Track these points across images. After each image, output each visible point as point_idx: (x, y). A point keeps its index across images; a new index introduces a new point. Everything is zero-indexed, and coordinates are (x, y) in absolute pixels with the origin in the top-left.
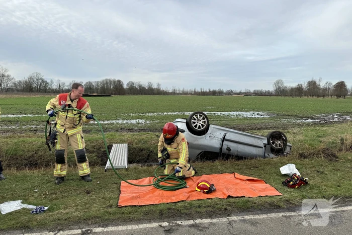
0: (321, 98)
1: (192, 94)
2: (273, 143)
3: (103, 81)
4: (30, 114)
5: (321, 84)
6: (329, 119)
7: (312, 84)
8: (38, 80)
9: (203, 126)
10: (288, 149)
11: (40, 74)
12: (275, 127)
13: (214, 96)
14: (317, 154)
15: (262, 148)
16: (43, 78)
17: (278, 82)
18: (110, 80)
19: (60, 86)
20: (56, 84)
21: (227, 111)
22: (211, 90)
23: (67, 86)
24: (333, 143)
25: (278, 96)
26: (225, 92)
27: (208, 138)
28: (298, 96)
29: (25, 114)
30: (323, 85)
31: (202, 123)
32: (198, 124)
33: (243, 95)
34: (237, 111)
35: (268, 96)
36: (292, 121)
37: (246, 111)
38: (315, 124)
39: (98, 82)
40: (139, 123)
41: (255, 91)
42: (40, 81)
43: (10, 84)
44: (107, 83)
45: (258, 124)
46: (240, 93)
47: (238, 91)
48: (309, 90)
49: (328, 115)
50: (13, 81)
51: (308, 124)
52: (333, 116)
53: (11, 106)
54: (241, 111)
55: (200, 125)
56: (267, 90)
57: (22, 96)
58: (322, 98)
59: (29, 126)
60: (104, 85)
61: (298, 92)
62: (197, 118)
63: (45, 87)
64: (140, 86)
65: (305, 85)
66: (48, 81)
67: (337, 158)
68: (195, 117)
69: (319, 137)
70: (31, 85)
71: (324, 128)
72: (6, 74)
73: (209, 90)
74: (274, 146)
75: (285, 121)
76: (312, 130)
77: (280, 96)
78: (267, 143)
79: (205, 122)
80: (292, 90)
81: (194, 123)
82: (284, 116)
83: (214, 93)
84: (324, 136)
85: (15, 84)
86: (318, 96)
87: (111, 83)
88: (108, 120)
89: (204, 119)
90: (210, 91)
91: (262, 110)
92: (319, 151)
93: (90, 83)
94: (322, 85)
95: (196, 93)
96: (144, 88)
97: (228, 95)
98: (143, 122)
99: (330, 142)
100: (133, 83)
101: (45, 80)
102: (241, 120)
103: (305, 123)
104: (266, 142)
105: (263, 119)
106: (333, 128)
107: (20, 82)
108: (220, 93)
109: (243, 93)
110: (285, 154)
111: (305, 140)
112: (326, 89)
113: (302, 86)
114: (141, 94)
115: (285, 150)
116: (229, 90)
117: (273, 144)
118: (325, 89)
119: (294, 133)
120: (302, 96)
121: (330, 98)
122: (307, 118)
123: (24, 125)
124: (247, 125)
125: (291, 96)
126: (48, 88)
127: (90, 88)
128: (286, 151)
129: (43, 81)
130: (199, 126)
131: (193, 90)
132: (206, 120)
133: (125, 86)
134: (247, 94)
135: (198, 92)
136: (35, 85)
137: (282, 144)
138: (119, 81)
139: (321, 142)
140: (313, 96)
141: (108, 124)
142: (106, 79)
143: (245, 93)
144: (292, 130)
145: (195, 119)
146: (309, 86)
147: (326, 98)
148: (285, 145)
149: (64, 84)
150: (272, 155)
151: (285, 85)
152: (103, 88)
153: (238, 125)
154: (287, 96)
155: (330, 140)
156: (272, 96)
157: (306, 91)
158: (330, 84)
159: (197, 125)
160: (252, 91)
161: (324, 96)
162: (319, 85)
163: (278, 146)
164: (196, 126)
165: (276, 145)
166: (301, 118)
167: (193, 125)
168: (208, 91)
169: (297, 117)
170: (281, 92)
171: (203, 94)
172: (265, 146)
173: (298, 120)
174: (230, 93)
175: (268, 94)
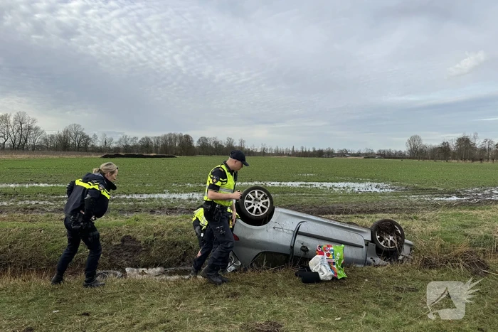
0: (477, 163)
1: (289, 155)
2: (381, 239)
3: (166, 136)
4: (43, 183)
5: (477, 143)
6: (484, 195)
7: (464, 142)
8: (77, 134)
9: (263, 209)
10: (406, 250)
11: (79, 126)
12: (397, 209)
13: (321, 158)
14: (453, 261)
15: (362, 247)
16: (84, 132)
17: (414, 139)
18: (174, 135)
19: (105, 143)
20: (101, 140)
21: (332, 182)
22: (317, 149)
23: (116, 143)
24: (486, 237)
25: (413, 158)
26: (336, 152)
27: (272, 229)
28: (442, 159)
29: (37, 183)
30: (481, 144)
31: (261, 205)
32: (256, 207)
33: (363, 158)
34: (347, 181)
35: (398, 158)
36: (427, 198)
37: (360, 182)
38: (461, 205)
39: (159, 137)
40: (190, 199)
41: (380, 151)
42: (79, 136)
43: (39, 140)
44: (171, 138)
45: (372, 203)
46: (358, 155)
47: (356, 152)
48: (460, 150)
49: (485, 190)
50: (43, 135)
51: (450, 204)
52: (491, 191)
53: (25, 171)
54: (351, 181)
55: (259, 208)
56: (398, 150)
57: (51, 157)
58: (479, 162)
59: (28, 202)
60: (166, 142)
61: (443, 152)
62: (254, 197)
63: (86, 144)
64: (216, 143)
65: (453, 145)
66: (91, 136)
67: (487, 269)
68: (250, 195)
69: (465, 226)
70: (67, 140)
71: (474, 212)
72: (34, 127)
73: (314, 149)
74: (382, 244)
75: (414, 198)
76: (453, 215)
77: (416, 159)
78: (370, 239)
79: (267, 202)
80: (435, 150)
81: (250, 204)
82: (416, 190)
83: (320, 154)
84: (473, 225)
85: (45, 140)
86: (473, 160)
87: (176, 139)
88: (149, 194)
89: (265, 197)
90: (314, 151)
91: (385, 180)
92: (456, 256)
93: (148, 139)
94: (479, 143)
95: (295, 154)
96: (221, 146)
97: (341, 156)
98: (198, 198)
99: (481, 237)
100: (206, 139)
101: (87, 134)
102: (347, 195)
103: (446, 202)
104: (369, 237)
105: (382, 194)
106: (489, 212)
107: (52, 137)
108: (330, 154)
109: (363, 154)
110: (401, 258)
111: (441, 232)
112: (485, 150)
113: (448, 145)
114: (218, 155)
115: (400, 252)
116: (342, 149)
117: (381, 241)
118: (483, 150)
119: (425, 220)
120: (450, 159)
121: (490, 162)
122: (451, 193)
123: (22, 200)
124: (354, 205)
125: (432, 159)
126: (89, 146)
127: (148, 146)
128: (402, 253)
129: (83, 136)
130: (257, 209)
131: (291, 149)
132: (268, 200)
133: (195, 144)
134: (369, 156)
135: (297, 152)
136: (72, 141)
137: (395, 242)
138: (187, 137)
139: (466, 235)
140: (465, 159)
141: (144, 200)
142: (170, 134)
143: (366, 154)
144: (423, 214)
145: (251, 199)
146: (460, 145)
147: (485, 163)
148: (401, 243)
149: (112, 140)
150: (378, 260)
151: (424, 143)
152: (165, 146)
153: (341, 205)
154: (426, 159)
155: (482, 233)
156: (405, 158)
157: (454, 153)
158: (490, 142)
159: (253, 208)
160: (376, 151)
161: (481, 160)
162: (474, 144)
163: (389, 244)
164: (251, 210)
165: (386, 243)
166: (442, 194)
167: (247, 209)
168: (311, 150)
169: (435, 192)
170: (418, 154)
171: (305, 154)
172: (367, 245)
173: (436, 197)
174: (343, 154)
175: (399, 156)
